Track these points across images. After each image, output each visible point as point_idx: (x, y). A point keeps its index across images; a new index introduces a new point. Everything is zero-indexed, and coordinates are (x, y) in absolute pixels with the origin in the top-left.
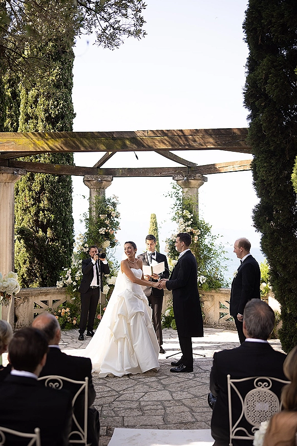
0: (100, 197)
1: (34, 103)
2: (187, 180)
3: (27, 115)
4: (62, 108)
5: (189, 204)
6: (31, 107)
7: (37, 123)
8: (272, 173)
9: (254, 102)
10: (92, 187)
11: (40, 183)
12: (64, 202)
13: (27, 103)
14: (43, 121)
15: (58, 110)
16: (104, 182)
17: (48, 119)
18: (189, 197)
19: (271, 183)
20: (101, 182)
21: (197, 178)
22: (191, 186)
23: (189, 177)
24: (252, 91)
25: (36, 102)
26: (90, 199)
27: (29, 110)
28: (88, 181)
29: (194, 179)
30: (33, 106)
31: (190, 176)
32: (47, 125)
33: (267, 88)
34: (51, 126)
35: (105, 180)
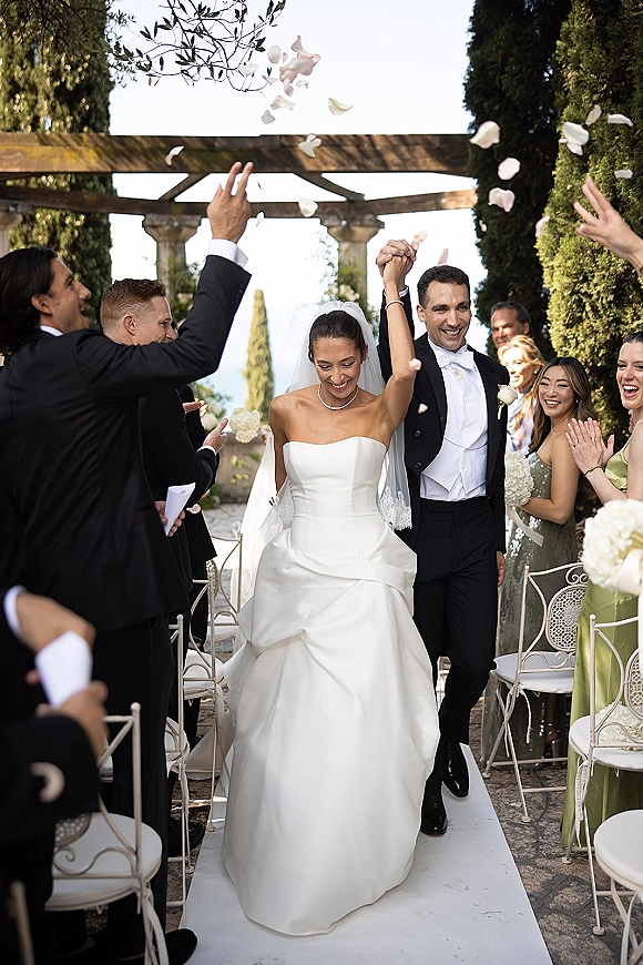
0: (178, 259)
1: (26, 57)
2: (348, 226)
3: (12, 82)
4: (86, 70)
5: (351, 275)
6: (21, 65)
7: (36, 102)
8: (508, 228)
9: (482, 102)
10: (161, 238)
11: (49, 229)
12: (98, 266)
13: (11, 57)
14: (48, 98)
15: (80, 74)
16: (185, 230)
17: (60, 92)
18: (351, 260)
19: (507, 245)
20: (179, 230)
21: (367, 222)
22: (355, 239)
23: (350, 220)
24: (478, 84)
25: (30, 56)
26: (158, 262)
27: (18, 73)
28: (154, 227)
29: (362, 225)
30: (26, 63)
31: (353, 219)
32: (58, 107)
33: (504, 82)
34: (66, 109)
35: (187, 226)
